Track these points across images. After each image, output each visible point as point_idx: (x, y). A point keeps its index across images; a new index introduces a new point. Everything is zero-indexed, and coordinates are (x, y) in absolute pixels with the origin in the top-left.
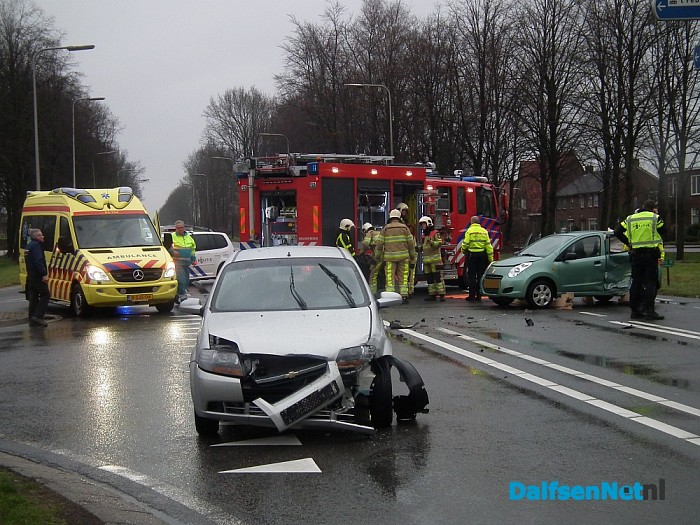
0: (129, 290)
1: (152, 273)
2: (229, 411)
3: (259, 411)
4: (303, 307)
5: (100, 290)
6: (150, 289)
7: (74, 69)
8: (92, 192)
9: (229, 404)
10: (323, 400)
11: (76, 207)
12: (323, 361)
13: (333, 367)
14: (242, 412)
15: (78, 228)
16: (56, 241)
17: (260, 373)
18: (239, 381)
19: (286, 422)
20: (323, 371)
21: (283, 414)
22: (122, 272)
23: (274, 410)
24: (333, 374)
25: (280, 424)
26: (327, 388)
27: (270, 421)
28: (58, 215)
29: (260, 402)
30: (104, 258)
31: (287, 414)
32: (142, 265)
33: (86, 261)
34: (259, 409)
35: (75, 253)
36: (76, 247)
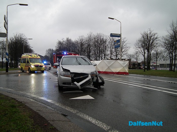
0: (37, 69)
1: (41, 66)
2: (68, 85)
3: (76, 85)
4: (80, 64)
5: (33, 69)
6: (41, 69)
7: (29, 44)
8: (32, 55)
9: (68, 83)
10: (88, 83)
11: (30, 57)
12: (88, 74)
13: (90, 76)
14: (70, 85)
15: (30, 60)
16: (26, 62)
17: (74, 77)
18: (71, 78)
19: (81, 87)
20: (88, 77)
21: (80, 85)
22: (36, 66)
23: (79, 84)
24: (90, 77)
25: (80, 88)
26: (89, 80)
27: (78, 87)
28: (27, 58)
29: (75, 83)
30: (34, 64)
31: (81, 85)
32: (40, 65)
33: (31, 65)
34: (76, 84)
35: (29, 63)
36: (29, 62)
